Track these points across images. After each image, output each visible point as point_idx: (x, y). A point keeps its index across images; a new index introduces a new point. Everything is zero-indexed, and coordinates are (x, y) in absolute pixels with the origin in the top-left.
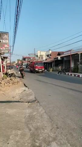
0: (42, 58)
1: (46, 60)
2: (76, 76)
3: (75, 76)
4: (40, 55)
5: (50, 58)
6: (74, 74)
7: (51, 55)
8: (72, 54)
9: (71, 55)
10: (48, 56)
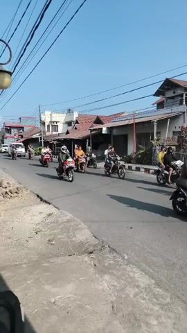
0: (55, 128)
1: (68, 133)
2: (151, 171)
3: (149, 172)
4: (51, 122)
5: (76, 128)
6: (145, 169)
7: (77, 122)
8: (137, 121)
9: (136, 123)
10: (69, 124)
